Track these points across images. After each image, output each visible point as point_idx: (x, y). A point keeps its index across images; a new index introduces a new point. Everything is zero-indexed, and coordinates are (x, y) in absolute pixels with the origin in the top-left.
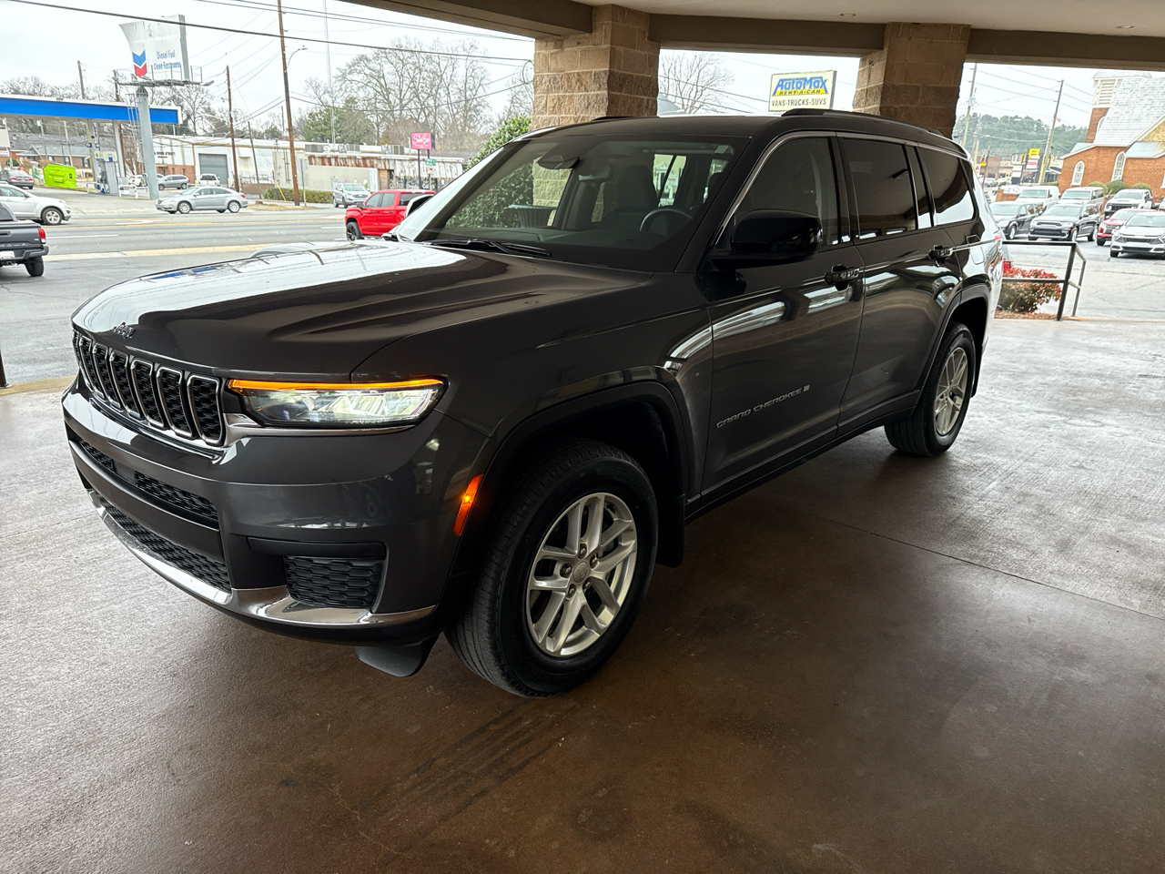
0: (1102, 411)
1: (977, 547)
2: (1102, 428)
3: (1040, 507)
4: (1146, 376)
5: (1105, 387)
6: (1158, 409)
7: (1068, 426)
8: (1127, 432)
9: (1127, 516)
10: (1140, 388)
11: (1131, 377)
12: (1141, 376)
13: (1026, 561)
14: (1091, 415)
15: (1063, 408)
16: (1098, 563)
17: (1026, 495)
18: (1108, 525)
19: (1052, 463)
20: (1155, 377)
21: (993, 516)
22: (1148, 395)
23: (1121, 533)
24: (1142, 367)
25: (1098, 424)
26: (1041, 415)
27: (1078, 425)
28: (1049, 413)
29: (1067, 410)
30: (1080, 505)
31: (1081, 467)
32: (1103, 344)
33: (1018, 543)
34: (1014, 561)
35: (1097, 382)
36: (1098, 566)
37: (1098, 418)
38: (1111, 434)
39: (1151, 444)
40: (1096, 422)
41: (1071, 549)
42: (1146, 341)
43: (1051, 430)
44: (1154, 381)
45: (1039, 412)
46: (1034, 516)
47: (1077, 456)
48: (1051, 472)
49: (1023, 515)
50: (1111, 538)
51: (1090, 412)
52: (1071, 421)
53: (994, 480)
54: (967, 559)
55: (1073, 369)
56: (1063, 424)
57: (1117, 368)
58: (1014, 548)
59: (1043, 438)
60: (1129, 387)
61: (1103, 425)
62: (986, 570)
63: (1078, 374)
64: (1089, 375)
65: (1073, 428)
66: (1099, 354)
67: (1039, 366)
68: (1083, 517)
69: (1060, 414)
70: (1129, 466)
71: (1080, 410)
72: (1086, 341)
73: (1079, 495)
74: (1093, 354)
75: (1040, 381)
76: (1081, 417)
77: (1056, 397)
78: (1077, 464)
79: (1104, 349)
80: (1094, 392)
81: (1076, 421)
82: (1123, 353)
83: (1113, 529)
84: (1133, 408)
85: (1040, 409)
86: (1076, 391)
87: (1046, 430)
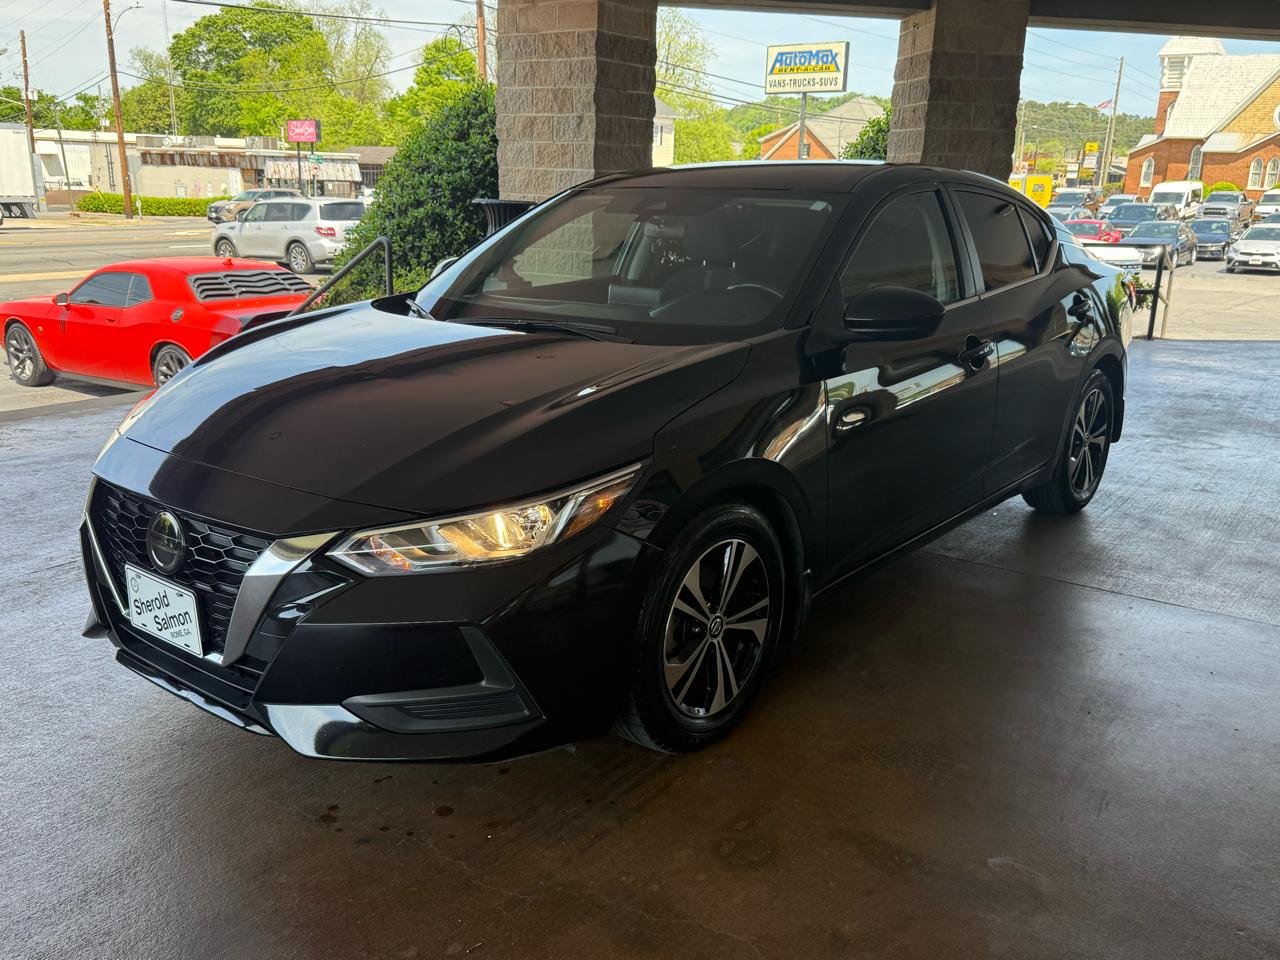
0: (1217, 433)
1: (1104, 573)
2: (1221, 451)
3: (1166, 532)
5: (1216, 409)
7: (1181, 450)
8: (1249, 454)
9: (1265, 538)
10: (1254, 408)
11: (1244, 398)
12: (1255, 396)
13: (1161, 585)
14: (1205, 438)
15: (1172, 431)
16: (1241, 584)
17: (1147, 520)
18: (1243, 547)
19: (1172, 488)
21: (1116, 543)
23: (1260, 554)
24: (1255, 387)
25: (1215, 447)
26: (1149, 439)
27: (1195, 450)
28: (1158, 437)
29: (1178, 433)
30: (1210, 528)
31: (1204, 490)
32: (1206, 364)
33: (1149, 568)
34: (1149, 586)
35: (1206, 404)
36: (1241, 587)
37: (1214, 440)
38: (1232, 456)
40: (1213, 444)
41: (1208, 571)
42: (1255, 359)
43: (1164, 454)
45: (1147, 436)
46: (1162, 541)
47: (1197, 480)
48: (1172, 497)
49: (1147, 540)
50: (1250, 559)
51: (1205, 434)
52: (1184, 445)
53: (1110, 507)
54: (1096, 586)
55: (1177, 390)
56: (1175, 448)
57: (1225, 389)
58: (1145, 572)
59: (1156, 463)
60: (1243, 408)
61: (1221, 447)
63: (1183, 396)
64: (1197, 396)
65: (1188, 452)
66: (1204, 375)
67: (1136, 388)
68: (1215, 539)
69: (1171, 438)
70: (1258, 487)
71: (1192, 433)
72: (1186, 361)
73: (1208, 519)
74: (1197, 375)
75: (1142, 404)
76: (1196, 441)
77: (1163, 419)
78: (1199, 487)
79: (1207, 369)
80: (1205, 414)
81: (1191, 444)
82: (1230, 372)
83: (1251, 551)
84: (1251, 430)
85: (1148, 433)
86: (1184, 413)
87: (1158, 454)
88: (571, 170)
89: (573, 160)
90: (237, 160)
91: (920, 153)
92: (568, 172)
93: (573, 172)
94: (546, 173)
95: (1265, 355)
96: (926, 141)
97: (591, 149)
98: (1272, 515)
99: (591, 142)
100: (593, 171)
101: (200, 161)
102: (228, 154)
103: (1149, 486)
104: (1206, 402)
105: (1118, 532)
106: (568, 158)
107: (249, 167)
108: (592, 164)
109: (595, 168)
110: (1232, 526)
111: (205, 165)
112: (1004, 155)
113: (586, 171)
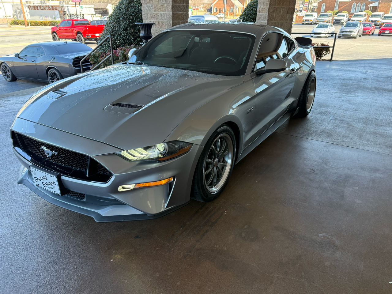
0: (356, 91)
1: (334, 138)
2: (358, 97)
3: (348, 124)
4: (365, 79)
5: (354, 83)
6: (373, 90)
7: (347, 97)
8: (366, 98)
9: (376, 125)
10: (365, 83)
11: (361, 79)
12: (364, 79)
13: (350, 142)
14: (353, 93)
15: (343, 91)
16: (372, 141)
17: (342, 121)
18: (371, 128)
19: (347, 110)
20: (368, 79)
21: (335, 128)
22: (368, 85)
23: (376, 131)
24: (363, 76)
25: (356, 96)
26: (337, 94)
27: (351, 97)
28: (340, 93)
29: (345, 92)
30: (360, 122)
31: (356, 110)
32: (348, 69)
33: (346, 136)
34: (347, 142)
35: (351, 82)
36: (373, 141)
37: (355, 94)
38: (362, 99)
39: (375, 101)
40: (356, 95)
41: (363, 137)
42: (362, 67)
43: (343, 99)
44: (369, 80)
45: (337, 93)
46: (348, 127)
47: (353, 107)
48: (348, 113)
49: (343, 127)
50: (373, 132)
51: (352, 92)
52: (347, 95)
53: (331, 116)
54: (332, 143)
55: (342, 78)
56: (345, 96)
57: (355, 77)
58: (345, 138)
59: (341, 101)
60: (361, 83)
61: (358, 96)
62: (339, 146)
63: (344, 79)
64: (348, 79)
65: (349, 98)
66: (348, 72)
67: (330, 77)
68: (362, 126)
69: (343, 93)
70: (371, 109)
71: (349, 92)
72: (343, 68)
73: (359, 120)
74: (346, 72)
75: (333, 82)
76: (350, 94)
77: (340, 87)
78: (354, 109)
79: (349, 71)
80: (351, 85)
81: (349, 95)
82: (356, 71)
83: (373, 130)
84: (365, 90)
85: (336, 92)
86: (346, 85)
87: (341, 99)
88: (165, 13)
89: (165, 10)
90: (57, 8)
91: (269, 6)
92: (164, 14)
93: (165, 14)
94: (157, 14)
95: (364, 65)
96: (270, 2)
97: (171, 6)
98: (377, 118)
99: (171, 4)
100: (171, 13)
101: (46, 8)
102: (54, 6)
103: (341, 109)
104: (351, 81)
105: (335, 125)
106: (164, 9)
107: (61, 10)
108: (171, 10)
109: (172, 12)
110: (366, 121)
111: (47, 10)
112: (293, 6)
113: (169, 13)
